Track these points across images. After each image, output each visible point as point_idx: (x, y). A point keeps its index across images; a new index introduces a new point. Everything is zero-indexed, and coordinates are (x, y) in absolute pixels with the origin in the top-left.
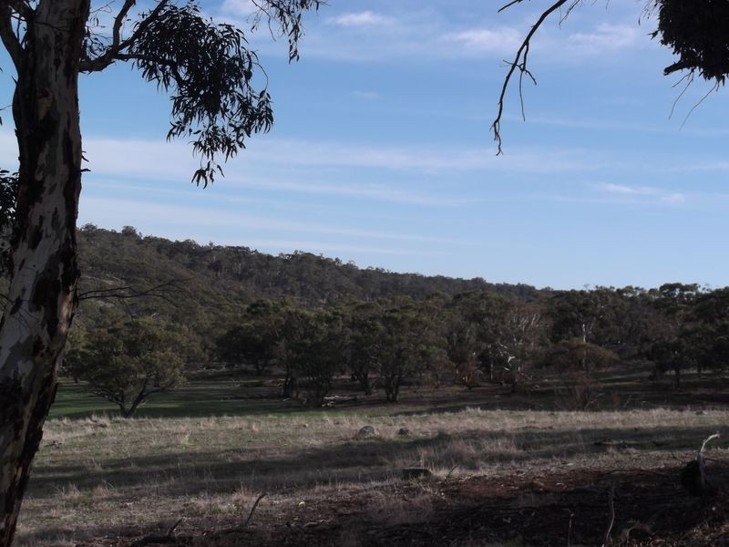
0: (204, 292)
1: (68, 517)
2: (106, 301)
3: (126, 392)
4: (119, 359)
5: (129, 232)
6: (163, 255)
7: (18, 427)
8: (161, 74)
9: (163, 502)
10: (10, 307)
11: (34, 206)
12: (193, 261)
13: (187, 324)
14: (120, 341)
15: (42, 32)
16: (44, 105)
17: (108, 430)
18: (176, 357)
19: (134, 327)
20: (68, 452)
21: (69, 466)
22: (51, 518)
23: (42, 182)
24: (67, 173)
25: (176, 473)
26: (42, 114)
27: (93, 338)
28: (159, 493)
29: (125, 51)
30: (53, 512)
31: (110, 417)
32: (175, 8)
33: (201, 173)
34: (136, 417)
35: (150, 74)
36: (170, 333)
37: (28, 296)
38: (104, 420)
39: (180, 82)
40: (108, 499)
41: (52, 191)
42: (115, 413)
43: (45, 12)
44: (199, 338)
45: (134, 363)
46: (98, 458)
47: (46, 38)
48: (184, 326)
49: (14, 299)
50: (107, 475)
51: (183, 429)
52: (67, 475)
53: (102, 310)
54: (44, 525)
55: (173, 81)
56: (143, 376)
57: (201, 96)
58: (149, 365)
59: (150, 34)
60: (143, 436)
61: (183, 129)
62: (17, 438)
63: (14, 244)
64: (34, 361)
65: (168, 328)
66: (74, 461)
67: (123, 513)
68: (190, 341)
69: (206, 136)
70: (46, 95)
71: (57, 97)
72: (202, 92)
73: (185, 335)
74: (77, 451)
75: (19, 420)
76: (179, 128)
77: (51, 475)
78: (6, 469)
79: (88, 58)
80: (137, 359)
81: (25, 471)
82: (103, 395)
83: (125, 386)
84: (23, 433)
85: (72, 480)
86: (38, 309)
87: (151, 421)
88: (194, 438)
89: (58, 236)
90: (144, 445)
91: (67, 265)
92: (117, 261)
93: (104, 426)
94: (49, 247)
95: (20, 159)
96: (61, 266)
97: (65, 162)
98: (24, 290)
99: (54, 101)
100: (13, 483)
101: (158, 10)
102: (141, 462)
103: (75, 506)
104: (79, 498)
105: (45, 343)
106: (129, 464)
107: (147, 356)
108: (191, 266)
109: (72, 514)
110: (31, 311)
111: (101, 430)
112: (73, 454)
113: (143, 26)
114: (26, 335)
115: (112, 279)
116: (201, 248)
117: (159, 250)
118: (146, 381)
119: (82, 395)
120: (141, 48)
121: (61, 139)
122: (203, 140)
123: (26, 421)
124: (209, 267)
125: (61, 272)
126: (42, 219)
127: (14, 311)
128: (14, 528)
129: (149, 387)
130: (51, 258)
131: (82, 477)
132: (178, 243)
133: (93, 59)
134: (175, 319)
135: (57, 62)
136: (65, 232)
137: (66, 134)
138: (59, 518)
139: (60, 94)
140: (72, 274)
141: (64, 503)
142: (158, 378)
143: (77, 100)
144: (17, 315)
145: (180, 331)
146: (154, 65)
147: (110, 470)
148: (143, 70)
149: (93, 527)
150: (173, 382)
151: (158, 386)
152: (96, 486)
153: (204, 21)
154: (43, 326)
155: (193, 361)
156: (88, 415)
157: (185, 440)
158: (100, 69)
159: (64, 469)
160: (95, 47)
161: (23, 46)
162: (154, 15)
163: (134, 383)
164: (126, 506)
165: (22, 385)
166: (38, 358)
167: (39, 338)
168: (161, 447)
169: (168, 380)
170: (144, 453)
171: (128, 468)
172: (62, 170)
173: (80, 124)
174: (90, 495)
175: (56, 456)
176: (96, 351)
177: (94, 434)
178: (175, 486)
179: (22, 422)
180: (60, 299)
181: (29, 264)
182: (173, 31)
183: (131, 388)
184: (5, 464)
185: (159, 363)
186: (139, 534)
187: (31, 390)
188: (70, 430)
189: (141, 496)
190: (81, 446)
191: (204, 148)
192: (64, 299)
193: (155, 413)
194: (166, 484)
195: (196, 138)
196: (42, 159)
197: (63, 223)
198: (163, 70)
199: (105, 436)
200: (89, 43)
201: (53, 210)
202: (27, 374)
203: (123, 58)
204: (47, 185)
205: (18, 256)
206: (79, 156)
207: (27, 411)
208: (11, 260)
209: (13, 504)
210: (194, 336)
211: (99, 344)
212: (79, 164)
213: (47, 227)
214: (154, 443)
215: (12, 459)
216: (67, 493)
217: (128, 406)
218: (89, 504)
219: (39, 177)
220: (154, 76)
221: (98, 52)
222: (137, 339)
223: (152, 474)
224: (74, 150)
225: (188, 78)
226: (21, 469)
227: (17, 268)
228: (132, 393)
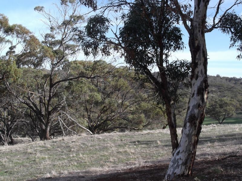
0: (239, 90)
1: (208, 150)
2: (213, 94)
3: (220, 118)
4: (217, 109)
5: (218, 76)
6: (228, 81)
7: (195, 126)
8: (226, 31)
9: (233, 146)
10: (192, 95)
11: (196, 69)
12: (236, 82)
13: (235, 99)
14: (218, 105)
15: (195, 24)
16: (197, 42)
17: (216, 128)
18: (233, 108)
19: (221, 101)
20: (207, 133)
21: (207, 137)
22: (204, 150)
23: (198, 62)
24: (204, 59)
25: (236, 139)
26: (196, 45)
27: (210, 104)
28: (232, 144)
29: (216, 26)
30: (204, 149)
31: (216, 124)
32: (229, 13)
33: (239, 56)
34: (223, 124)
35: (224, 32)
36: (231, 102)
37: (196, 92)
38: (215, 125)
39: (232, 33)
40: (218, 146)
41: (200, 65)
42: (218, 123)
43: (195, 18)
44: (239, 103)
45: (222, 110)
46: (214, 135)
47: (196, 25)
48: (235, 100)
49: (192, 93)
50: (217, 139)
51: (236, 127)
52: (207, 139)
53: (212, 97)
54: (202, 152)
55: (230, 33)
56: (224, 113)
57: (238, 36)
58: (226, 111)
59: (223, 21)
60: (226, 129)
61: (233, 45)
62: (195, 129)
63: (191, 79)
64: (198, 109)
65: (230, 100)
66: (208, 136)
67: (222, 149)
68: (236, 104)
69: (240, 47)
70: (197, 40)
71: (200, 40)
72: (238, 35)
73: (235, 102)
74: (209, 133)
75: (195, 125)
76: (232, 45)
77: (203, 139)
78: (193, 137)
79: (207, 29)
80: (222, 109)
81: (198, 138)
82: (214, 119)
83: (220, 116)
84: (197, 128)
85: (208, 140)
86: (199, 96)
87: (227, 125)
88: (239, 129)
89: (203, 76)
90: (226, 131)
91: (205, 84)
92: (216, 84)
93: (215, 127)
94: (200, 79)
95: (191, 57)
96: (204, 84)
97: (203, 57)
98: (195, 91)
99: (199, 41)
100: (195, 141)
101: (224, 14)
102: (226, 136)
103: (210, 147)
104: (210, 145)
105: (201, 105)
106: (223, 136)
107: (225, 108)
108: (235, 84)
109: (209, 149)
110: (197, 96)
111: (214, 128)
112: (208, 134)
113: (221, 19)
114: (196, 103)
115: (214, 88)
116: (238, 79)
117: (226, 80)
118: (225, 115)
119: (208, 119)
120: (221, 25)
121: (201, 51)
122: (239, 48)
123: (197, 125)
124: (240, 84)
125: (204, 86)
126: (198, 72)
127: (192, 97)
128: (196, 153)
129: (226, 116)
130: (201, 82)
131: (211, 140)
132: (231, 78)
133: (208, 29)
134: (232, 98)
135: (199, 31)
136: (204, 75)
137: (203, 49)
138: (206, 150)
139: (200, 39)
140: (207, 86)
141: (207, 146)
142: (228, 114)
143: (205, 40)
144: (193, 97)
145: (233, 101)
146: (225, 29)
147: (218, 138)
148: (222, 31)
149: (215, 153)
150: (232, 115)
151: (228, 116)
152: (215, 142)
153: (237, 15)
154: (200, 100)
155: (238, 109)
156: (211, 124)
157: (237, 130)
158: (210, 31)
159: (206, 138)
160: (209, 25)
161: (190, 28)
162: (224, 16)
163: (222, 115)
164: (223, 147)
165: (196, 116)
166: (199, 108)
167: (199, 103)
168: (231, 132)
169: (231, 114)
170: (226, 134)
171: (223, 138)
172: (203, 59)
173: (206, 47)
174: (213, 144)
175: (204, 134)
176: (212, 107)
177: (213, 129)
178: (236, 142)
179: (196, 125)
180: (204, 93)
181: (196, 84)
182: (229, 19)
183: (221, 117)
184: (193, 136)
185: (228, 110)
186: (227, 155)
187: (198, 117)
188: (206, 128)
189: (227, 145)
190: (210, 132)
191: (240, 50)
192: (205, 93)
193: (228, 123)
194: (233, 141)
195: (237, 48)
196: (197, 56)
197: (204, 73)
198: (227, 30)
199: (216, 129)
200: (207, 25)
201: (201, 70)
202: (197, 113)
203: (216, 28)
204: (199, 63)
205: (193, 82)
206: (207, 55)
207: (197, 122)
208: (191, 83)
209: (195, 146)
210: (237, 102)
211: (212, 106)
212: (207, 57)
213: (200, 74)
214: (229, 131)
215: (194, 135)
216: (207, 144)
217: (221, 121)
218: (213, 147)
219: (197, 61)
220: (225, 32)
221: (210, 27)
222: (222, 104)
223: (229, 139)
224: (205, 54)
225: (234, 31)
226: (197, 137)
227: (192, 85)
228: (221, 118)
